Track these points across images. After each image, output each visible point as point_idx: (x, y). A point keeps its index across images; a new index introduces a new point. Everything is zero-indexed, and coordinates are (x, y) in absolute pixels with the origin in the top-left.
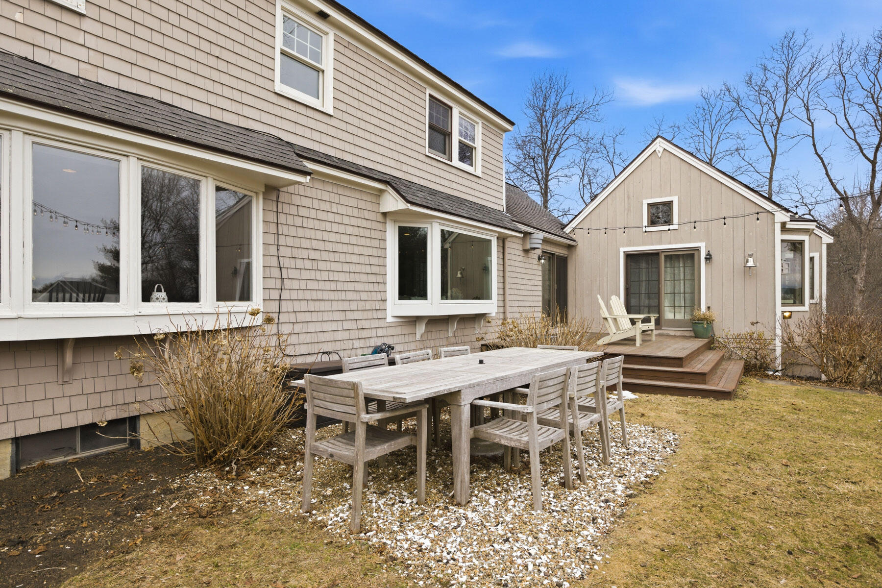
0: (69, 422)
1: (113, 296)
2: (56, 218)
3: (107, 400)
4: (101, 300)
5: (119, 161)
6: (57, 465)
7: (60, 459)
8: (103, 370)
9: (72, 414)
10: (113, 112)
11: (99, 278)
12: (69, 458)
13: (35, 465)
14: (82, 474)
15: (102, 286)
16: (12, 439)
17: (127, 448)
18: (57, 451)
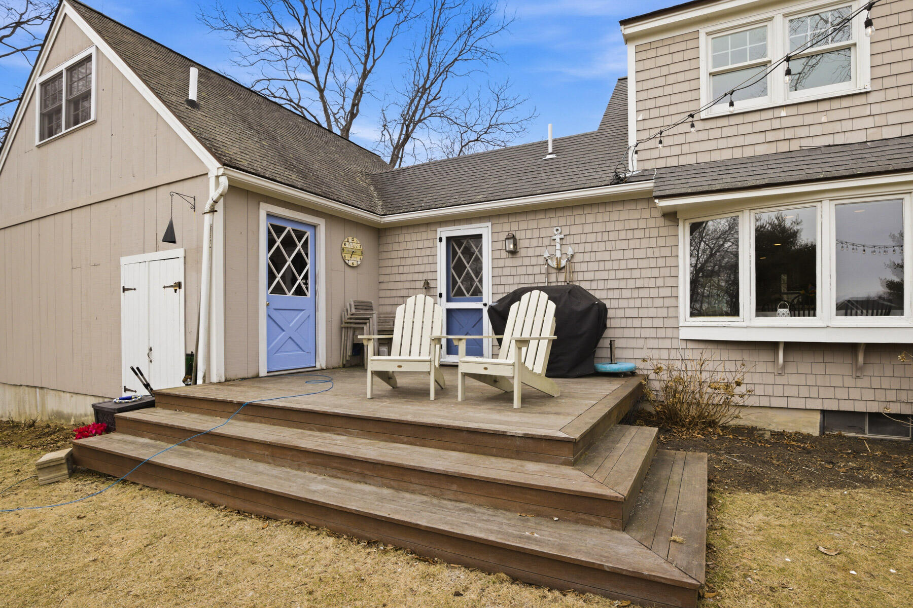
0: (860, 407)
1: (899, 311)
2: (847, 247)
3: (891, 396)
4: (888, 314)
5: (902, 199)
6: (850, 438)
7: (852, 434)
8: (888, 371)
9: (862, 402)
10: (896, 161)
11: (886, 296)
12: (860, 436)
13: (835, 433)
14: (869, 447)
15: (889, 304)
16: (821, 410)
17: (909, 441)
18: (851, 428)
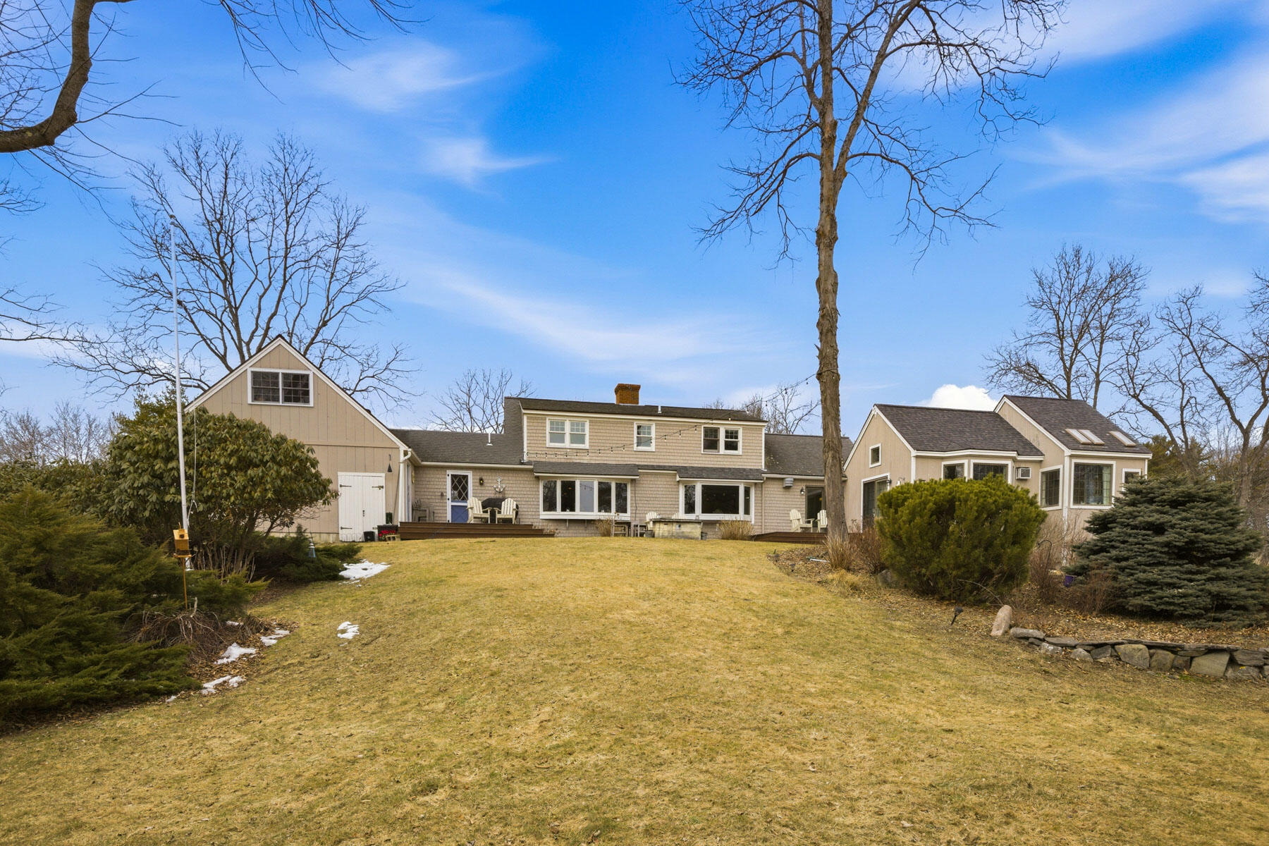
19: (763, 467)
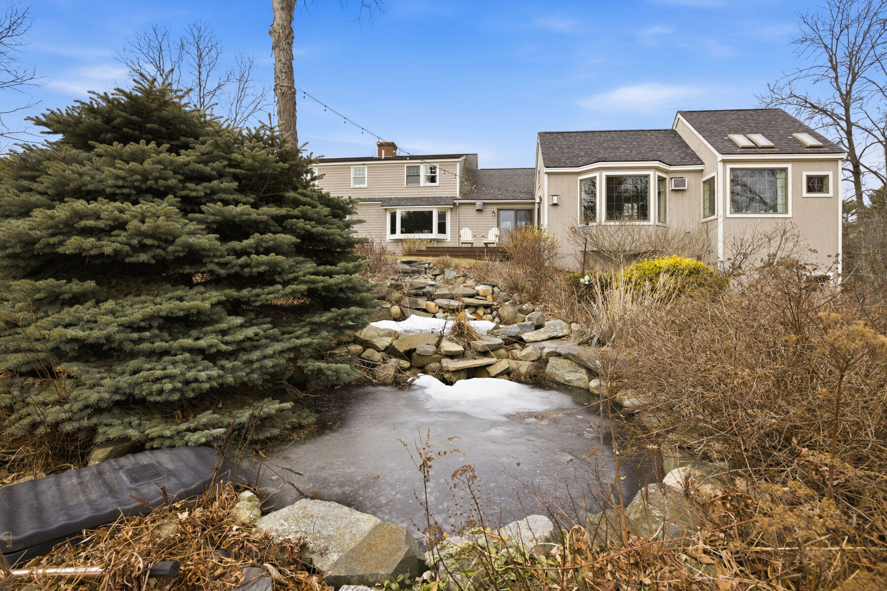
19: (458, 195)
